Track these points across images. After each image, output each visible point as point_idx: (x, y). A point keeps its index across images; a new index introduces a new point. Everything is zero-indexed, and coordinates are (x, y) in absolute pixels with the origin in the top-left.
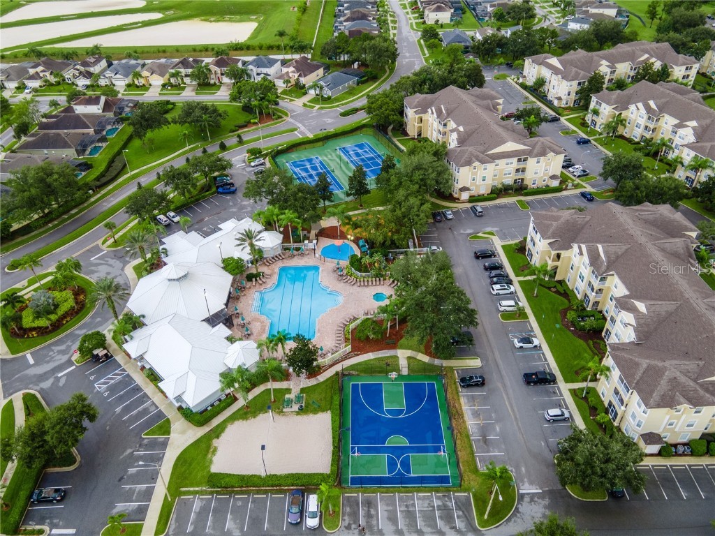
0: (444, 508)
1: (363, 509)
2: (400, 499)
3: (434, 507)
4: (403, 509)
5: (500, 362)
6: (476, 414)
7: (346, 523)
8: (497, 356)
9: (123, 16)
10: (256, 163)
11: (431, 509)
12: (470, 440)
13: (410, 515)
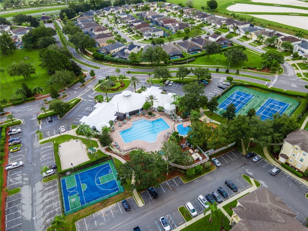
0: (55, 213)
1: (51, 187)
2: (58, 197)
3: (55, 209)
4: (53, 199)
5: (146, 215)
6: (107, 212)
7: (46, 184)
8: (150, 213)
9: (297, 9)
10: (225, 83)
11: (54, 208)
12: (92, 213)
13: (51, 202)
